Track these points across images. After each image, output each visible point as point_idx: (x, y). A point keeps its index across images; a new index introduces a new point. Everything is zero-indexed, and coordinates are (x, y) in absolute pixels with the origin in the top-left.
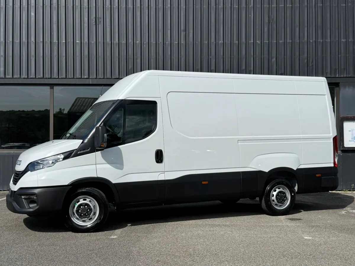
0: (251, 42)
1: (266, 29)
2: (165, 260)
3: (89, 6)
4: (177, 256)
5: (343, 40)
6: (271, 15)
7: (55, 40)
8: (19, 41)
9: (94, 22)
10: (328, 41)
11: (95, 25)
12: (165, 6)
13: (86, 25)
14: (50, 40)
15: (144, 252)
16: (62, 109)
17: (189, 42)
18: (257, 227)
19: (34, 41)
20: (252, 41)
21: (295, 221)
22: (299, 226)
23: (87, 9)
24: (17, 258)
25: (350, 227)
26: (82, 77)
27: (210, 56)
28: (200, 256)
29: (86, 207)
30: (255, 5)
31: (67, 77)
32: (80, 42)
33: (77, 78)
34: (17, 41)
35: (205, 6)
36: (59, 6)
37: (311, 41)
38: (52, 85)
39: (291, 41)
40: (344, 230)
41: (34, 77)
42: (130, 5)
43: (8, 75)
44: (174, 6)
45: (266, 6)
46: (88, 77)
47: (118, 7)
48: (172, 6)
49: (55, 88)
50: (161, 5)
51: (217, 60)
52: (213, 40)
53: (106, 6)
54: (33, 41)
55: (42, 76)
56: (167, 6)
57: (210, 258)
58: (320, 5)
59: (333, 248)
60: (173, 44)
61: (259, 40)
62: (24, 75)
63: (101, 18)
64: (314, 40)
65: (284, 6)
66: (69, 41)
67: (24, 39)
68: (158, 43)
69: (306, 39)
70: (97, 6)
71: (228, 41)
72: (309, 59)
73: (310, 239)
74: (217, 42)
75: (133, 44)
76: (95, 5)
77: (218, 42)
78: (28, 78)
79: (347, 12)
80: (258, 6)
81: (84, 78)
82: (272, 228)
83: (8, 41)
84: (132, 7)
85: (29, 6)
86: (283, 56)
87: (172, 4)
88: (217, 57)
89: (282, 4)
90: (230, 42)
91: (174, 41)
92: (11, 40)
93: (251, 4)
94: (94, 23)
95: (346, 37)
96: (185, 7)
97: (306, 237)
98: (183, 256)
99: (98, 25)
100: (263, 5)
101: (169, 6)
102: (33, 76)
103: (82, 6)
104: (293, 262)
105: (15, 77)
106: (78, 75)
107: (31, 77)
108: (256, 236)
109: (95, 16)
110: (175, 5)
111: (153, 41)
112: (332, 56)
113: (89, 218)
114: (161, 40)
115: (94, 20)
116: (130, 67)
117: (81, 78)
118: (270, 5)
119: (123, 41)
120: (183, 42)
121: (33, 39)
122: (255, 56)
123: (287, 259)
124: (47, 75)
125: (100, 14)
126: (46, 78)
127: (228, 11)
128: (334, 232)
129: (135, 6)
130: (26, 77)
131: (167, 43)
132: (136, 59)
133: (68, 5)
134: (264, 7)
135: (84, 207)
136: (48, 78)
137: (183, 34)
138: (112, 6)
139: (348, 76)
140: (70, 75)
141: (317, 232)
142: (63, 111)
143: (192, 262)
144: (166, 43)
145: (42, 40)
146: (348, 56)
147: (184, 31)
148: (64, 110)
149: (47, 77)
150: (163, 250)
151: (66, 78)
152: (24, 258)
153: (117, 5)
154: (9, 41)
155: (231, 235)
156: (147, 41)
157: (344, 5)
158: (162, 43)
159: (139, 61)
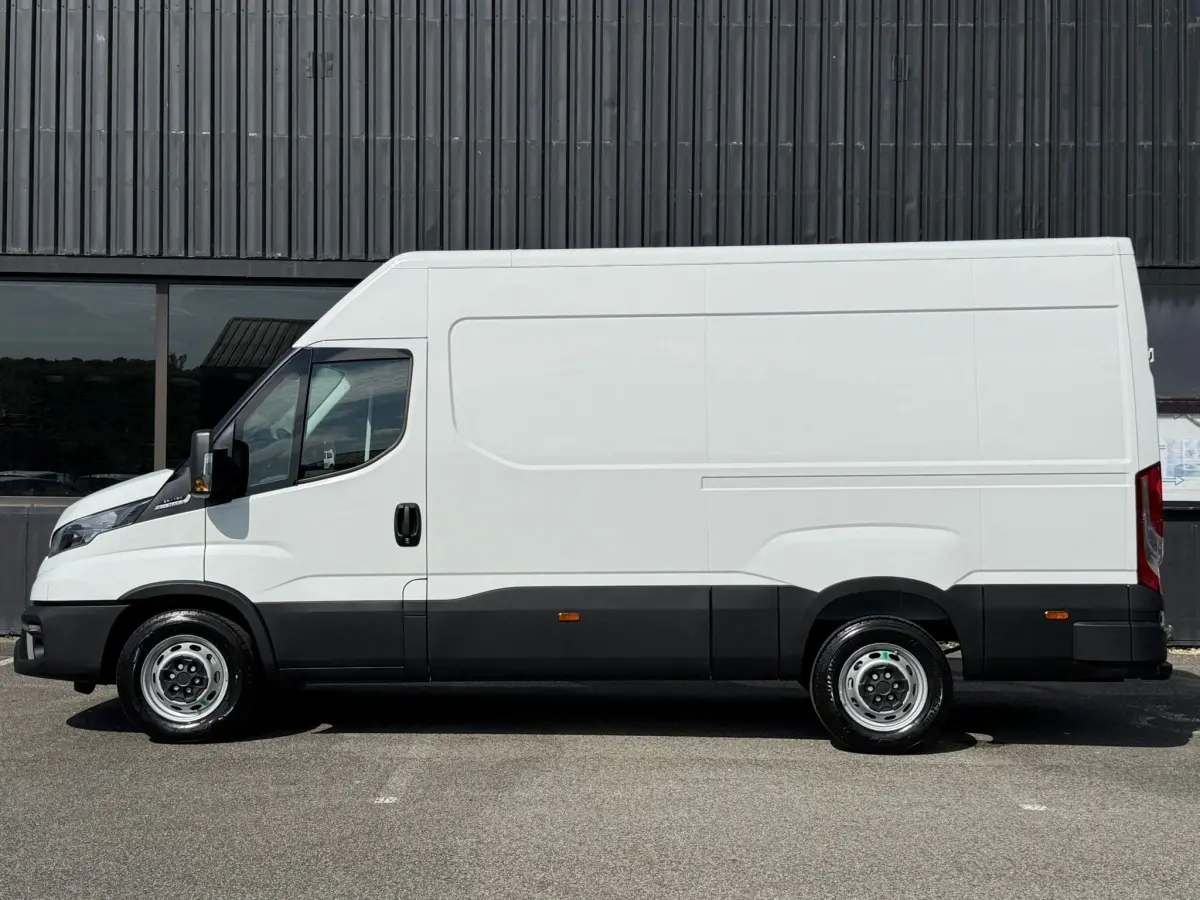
0: (838, 146)
1: (887, 103)
2: (568, 880)
3: (294, 15)
4: (605, 866)
5: (1141, 143)
6: (905, 54)
7: (177, 130)
8: (52, 129)
9: (309, 70)
10: (1092, 144)
11: (313, 79)
12: (548, 20)
13: (282, 78)
14: (158, 129)
15: (494, 853)
16: (178, 357)
17: (629, 143)
18: (863, 770)
19: (105, 132)
20: (841, 143)
21: (986, 749)
22: (1000, 767)
23: (286, 26)
24: (68, 871)
25: (1171, 772)
26: (268, 255)
27: (700, 188)
28: (681, 867)
29: (193, 669)
30: (851, 21)
31: (217, 254)
32: (261, 136)
33: (248, 259)
34: (46, 129)
35: (685, 23)
36: (191, 12)
37: (1037, 145)
38: (163, 282)
39: (970, 144)
40: (1151, 780)
41: (104, 252)
42: (432, 16)
43: (16, 244)
44: (579, 19)
45: (888, 24)
46: (286, 255)
47: (389, 19)
48: (573, 19)
49: (174, 289)
50: (535, 17)
51: (722, 204)
52: (710, 136)
53: (349, 14)
54: (100, 131)
55: (129, 250)
56: (557, 19)
57: (716, 874)
58: (1068, 23)
59: (1120, 842)
60: (576, 148)
61: (861, 140)
62: (70, 246)
63: (332, 57)
64: (1047, 140)
65: (946, 25)
66: (223, 131)
67: (71, 124)
68: (526, 142)
69: (1019, 139)
70: (320, 15)
71: (760, 140)
72: (1028, 205)
73: (1042, 812)
74: (722, 144)
75: (439, 145)
76: (312, 13)
77: (726, 145)
78: (81, 255)
79: (1157, 49)
80: (860, 24)
81: (273, 259)
82: (911, 773)
83: (17, 130)
84: (439, 21)
85: (89, 11)
86: (943, 196)
87: (573, 12)
88: (722, 192)
89: (940, 20)
90: (767, 145)
91: (579, 137)
92: (25, 124)
93: (837, 18)
94: (310, 74)
95: (1153, 133)
96: (616, 24)
97: (1026, 803)
98: (625, 868)
99: (323, 78)
100: (877, 23)
101: (564, 18)
102: (99, 248)
103: (269, 15)
104: (993, 890)
105: (37, 250)
106: (253, 248)
107: (95, 251)
108: (863, 802)
109: (312, 49)
110: (584, 16)
111: (507, 137)
112: (1106, 196)
113: (193, 704)
114: (534, 134)
115: (310, 61)
116: (430, 221)
117: (263, 258)
118: (902, 22)
119: (408, 133)
120: (608, 141)
121: (100, 123)
122: (849, 192)
123: (973, 881)
124: (148, 247)
125: (330, 44)
126: (145, 257)
127: (761, 43)
128: (1118, 790)
129: (447, 19)
130: (77, 252)
131: (554, 143)
132: (450, 197)
133: (223, 12)
134: (880, 26)
135: (186, 667)
136: (153, 257)
137: (609, 113)
138: (371, 17)
139: (1156, 264)
140: (226, 248)
141: (1063, 788)
142: (182, 363)
143: (658, 887)
144: (550, 143)
145: (130, 127)
146: (1160, 197)
147: (612, 104)
148: (183, 358)
149: (147, 251)
150: (556, 847)
151: (212, 257)
152: (92, 871)
153: (386, 13)
154: (19, 128)
155: (777, 797)
156: (488, 136)
157: (1149, 26)
158: (540, 144)
159: (459, 203)
